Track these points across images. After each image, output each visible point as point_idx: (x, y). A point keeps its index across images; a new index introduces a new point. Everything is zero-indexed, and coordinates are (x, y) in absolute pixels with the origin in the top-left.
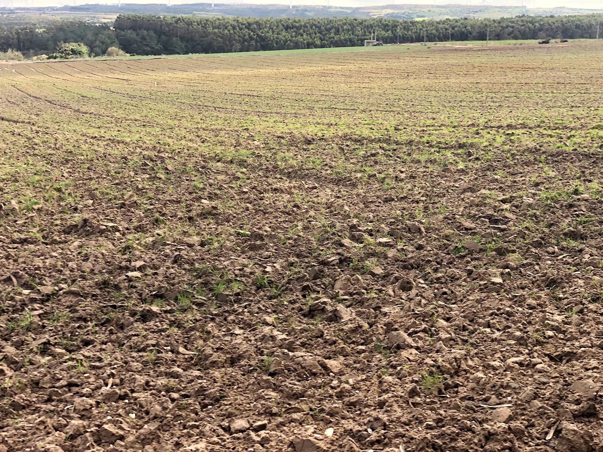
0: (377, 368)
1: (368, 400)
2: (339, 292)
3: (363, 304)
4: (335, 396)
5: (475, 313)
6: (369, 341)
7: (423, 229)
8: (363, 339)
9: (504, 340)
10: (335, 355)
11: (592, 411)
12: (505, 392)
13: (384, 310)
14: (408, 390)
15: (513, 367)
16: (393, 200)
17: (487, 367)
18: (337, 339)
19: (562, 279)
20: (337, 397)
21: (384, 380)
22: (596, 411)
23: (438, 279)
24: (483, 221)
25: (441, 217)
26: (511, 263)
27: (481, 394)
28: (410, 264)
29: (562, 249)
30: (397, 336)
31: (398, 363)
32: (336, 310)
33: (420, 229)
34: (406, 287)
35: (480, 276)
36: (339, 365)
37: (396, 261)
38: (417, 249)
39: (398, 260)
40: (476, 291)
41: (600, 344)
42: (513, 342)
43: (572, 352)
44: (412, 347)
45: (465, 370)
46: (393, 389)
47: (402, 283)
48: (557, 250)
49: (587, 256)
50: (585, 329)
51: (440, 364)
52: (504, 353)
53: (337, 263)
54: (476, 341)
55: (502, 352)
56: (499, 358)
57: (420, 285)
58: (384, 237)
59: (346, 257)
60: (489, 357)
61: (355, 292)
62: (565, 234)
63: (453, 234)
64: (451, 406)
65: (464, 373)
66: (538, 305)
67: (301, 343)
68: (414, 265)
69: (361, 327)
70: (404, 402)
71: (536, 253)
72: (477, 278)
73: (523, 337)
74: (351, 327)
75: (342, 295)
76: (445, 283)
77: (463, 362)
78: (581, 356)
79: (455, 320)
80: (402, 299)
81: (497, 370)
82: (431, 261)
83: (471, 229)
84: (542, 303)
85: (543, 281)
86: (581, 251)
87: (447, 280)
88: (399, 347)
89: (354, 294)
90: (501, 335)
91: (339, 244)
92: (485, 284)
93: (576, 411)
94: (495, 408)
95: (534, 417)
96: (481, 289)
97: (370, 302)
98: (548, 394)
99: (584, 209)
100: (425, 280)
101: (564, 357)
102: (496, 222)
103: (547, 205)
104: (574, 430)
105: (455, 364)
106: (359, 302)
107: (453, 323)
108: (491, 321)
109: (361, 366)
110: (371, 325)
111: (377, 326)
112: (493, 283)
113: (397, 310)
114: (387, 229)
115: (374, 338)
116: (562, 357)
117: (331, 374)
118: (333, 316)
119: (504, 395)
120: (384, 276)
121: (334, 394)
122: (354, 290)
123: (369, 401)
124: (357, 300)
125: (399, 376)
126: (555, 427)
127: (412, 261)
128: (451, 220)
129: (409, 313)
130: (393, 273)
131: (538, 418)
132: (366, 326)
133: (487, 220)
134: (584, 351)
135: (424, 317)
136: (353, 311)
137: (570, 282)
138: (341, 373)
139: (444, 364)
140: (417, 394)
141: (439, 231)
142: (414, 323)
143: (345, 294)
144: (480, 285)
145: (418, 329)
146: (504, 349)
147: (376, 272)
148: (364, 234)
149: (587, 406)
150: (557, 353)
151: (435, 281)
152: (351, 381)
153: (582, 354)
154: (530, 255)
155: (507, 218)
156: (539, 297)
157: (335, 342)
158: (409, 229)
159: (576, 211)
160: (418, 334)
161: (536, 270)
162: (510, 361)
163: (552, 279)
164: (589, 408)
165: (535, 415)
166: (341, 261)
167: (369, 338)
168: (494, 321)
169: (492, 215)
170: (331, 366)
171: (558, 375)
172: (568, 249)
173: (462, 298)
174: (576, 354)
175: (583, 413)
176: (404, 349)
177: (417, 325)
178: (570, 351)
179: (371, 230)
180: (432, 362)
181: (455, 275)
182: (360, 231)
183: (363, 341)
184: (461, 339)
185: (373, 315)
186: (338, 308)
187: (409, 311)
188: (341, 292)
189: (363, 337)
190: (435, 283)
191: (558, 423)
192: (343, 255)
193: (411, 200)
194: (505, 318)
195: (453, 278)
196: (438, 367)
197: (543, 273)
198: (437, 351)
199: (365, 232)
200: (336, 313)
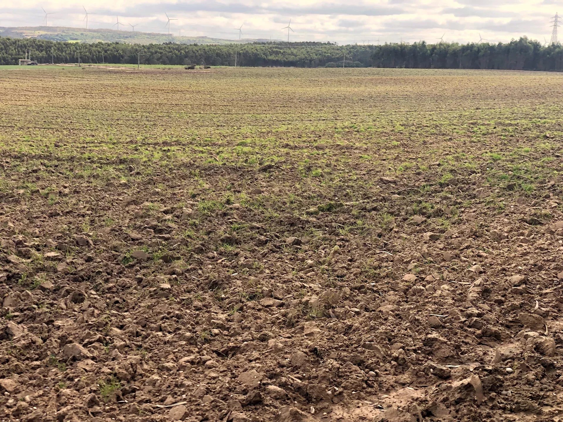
0: (53, 382)
1: (46, 415)
2: (8, 309)
3: (35, 319)
4: (12, 415)
5: (147, 318)
6: (43, 356)
7: (91, 242)
8: (38, 354)
9: (175, 342)
10: (9, 373)
11: (258, 399)
12: (179, 391)
13: (57, 324)
14: (87, 400)
15: (186, 366)
16: (59, 214)
17: (162, 369)
18: (10, 356)
19: (223, 281)
20: (14, 416)
21: (62, 394)
22: (261, 398)
23: (109, 289)
24: (148, 232)
25: (109, 229)
26: (177, 269)
27: (157, 396)
28: (80, 277)
29: (221, 254)
30: (72, 348)
31: (74, 375)
32: (7, 327)
33: (88, 242)
34: (78, 299)
35: (149, 283)
36: (14, 383)
37: (66, 274)
38: (86, 261)
39: (68, 273)
40: (147, 297)
41: (260, 337)
42: (184, 343)
43: (237, 347)
44: (88, 358)
45: (141, 375)
46: (71, 401)
47: (73, 295)
48: (216, 255)
49: (242, 259)
50: (246, 324)
51: (117, 371)
52: (176, 354)
53: (5, 280)
54: (150, 346)
55: (174, 353)
56: (172, 359)
57: (92, 296)
58: (52, 251)
59: (14, 274)
60: (163, 359)
61: (26, 308)
62: (222, 240)
63: (121, 245)
64: (130, 411)
65: (140, 377)
66: (204, 306)
68: (85, 278)
69: (34, 342)
70: (84, 413)
71: (198, 259)
72: (147, 285)
73: (192, 337)
74: (24, 344)
75: (12, 312)
76: (116, 292)
77: (138, 366)
78: (244, 350)
79: (129, 327)
80: (75, 311)
81: (171, 370)
82: (101, 272)
83: (137, 240)
84: (207, 304)
85: (206, 284)
86: (237, 254)
87: (118, 289)
88: (74, 359)
89: (25, 310)
90: (173, 338)
91: (6, 261)
92: (155, 290)
93: (244, 400)
94: (170, 408)
95: (207, 410)
96: (151, 296)
97: (42, 316)
98: (218, 388)
99: (236, 217)
100: (97, 291)
101: (229, 352)
102: (161, 231)
103: (204, 215)
104: (244, 419)
105: (131, 369)
106: (31, 318)
107: (127, 330)
108: (163, 325)
109: (36, 382)
110: (44, 340)
111: (51, 340)
112: (163, 289)
113: (70, 323)
114: (54, 243)
115: (49, 353)
116: (228, 352)
117: (6, 393)
118: (4, 334)
119: (179, 393)
120: (55, 290)
121: (11, 413)
122: (25, 306)
123: (48, 417)
124: (28, 315)
125: (77, 388)
126: (227, 417)
127: (82, 273)
128: (117, 231)
129: (83, 325)
130: (64, 287)
131: (211, 411)
132: (40, 341)
133: (152, 230)
134: (247, 345)
135: (98, 327)
136: (25, 327)
137: (230, 283)
138: (17, 391)
139: (121, 370)
140: (96, 403)
141: (107, 242)
142: (89, 333)
143: (15, 311)
144: (150, 292)
145: (93, 340)
146: (177, 350)
147: (46, 286)
148: (31, 249)
149: (254, 394)
150: (224, 349)
151: (107, 291)
152: (28, 398)
153: (245, 348)
154: (194, 261)
155: (170, 227)
156: (204, 299)
157: (7, 360)
158: (77, 242)
159: (229, 219)
160: (93, 344)
161: (200, 275)
162: (182, 361)
163: (214, 282)
164: (255, 396)
165: (208, 409)
166: (9, 278)
167: (44, 353)
168: (166, 324)
169: (156, 225)
170: (5, 385)
171: (226, 369)
172: (226, 253)
173: (133, 305)
174: (239, 347)
175: (250, 402)
176: (80, 360)
177: (91, 336)
178: (234, 345)
179: (38, 245)
180: (109, 371)
181: (126, 284)
182: (26, 246)
183: (37, 356)
184: (135, 345)
185: (46, 330)
186: (9, 326)
187: (82, 323)
188: (11, 309)
189: (37, 352)
190: (107, 293)
191: (229, 414)
192: (10, 272)
193: (76, 214)
194: (175, 320)
195: (124, 286)
196: (115, 375)
197: (205, 277)
198: (113, 359)
199: (31, 247)
200: (7, 331)
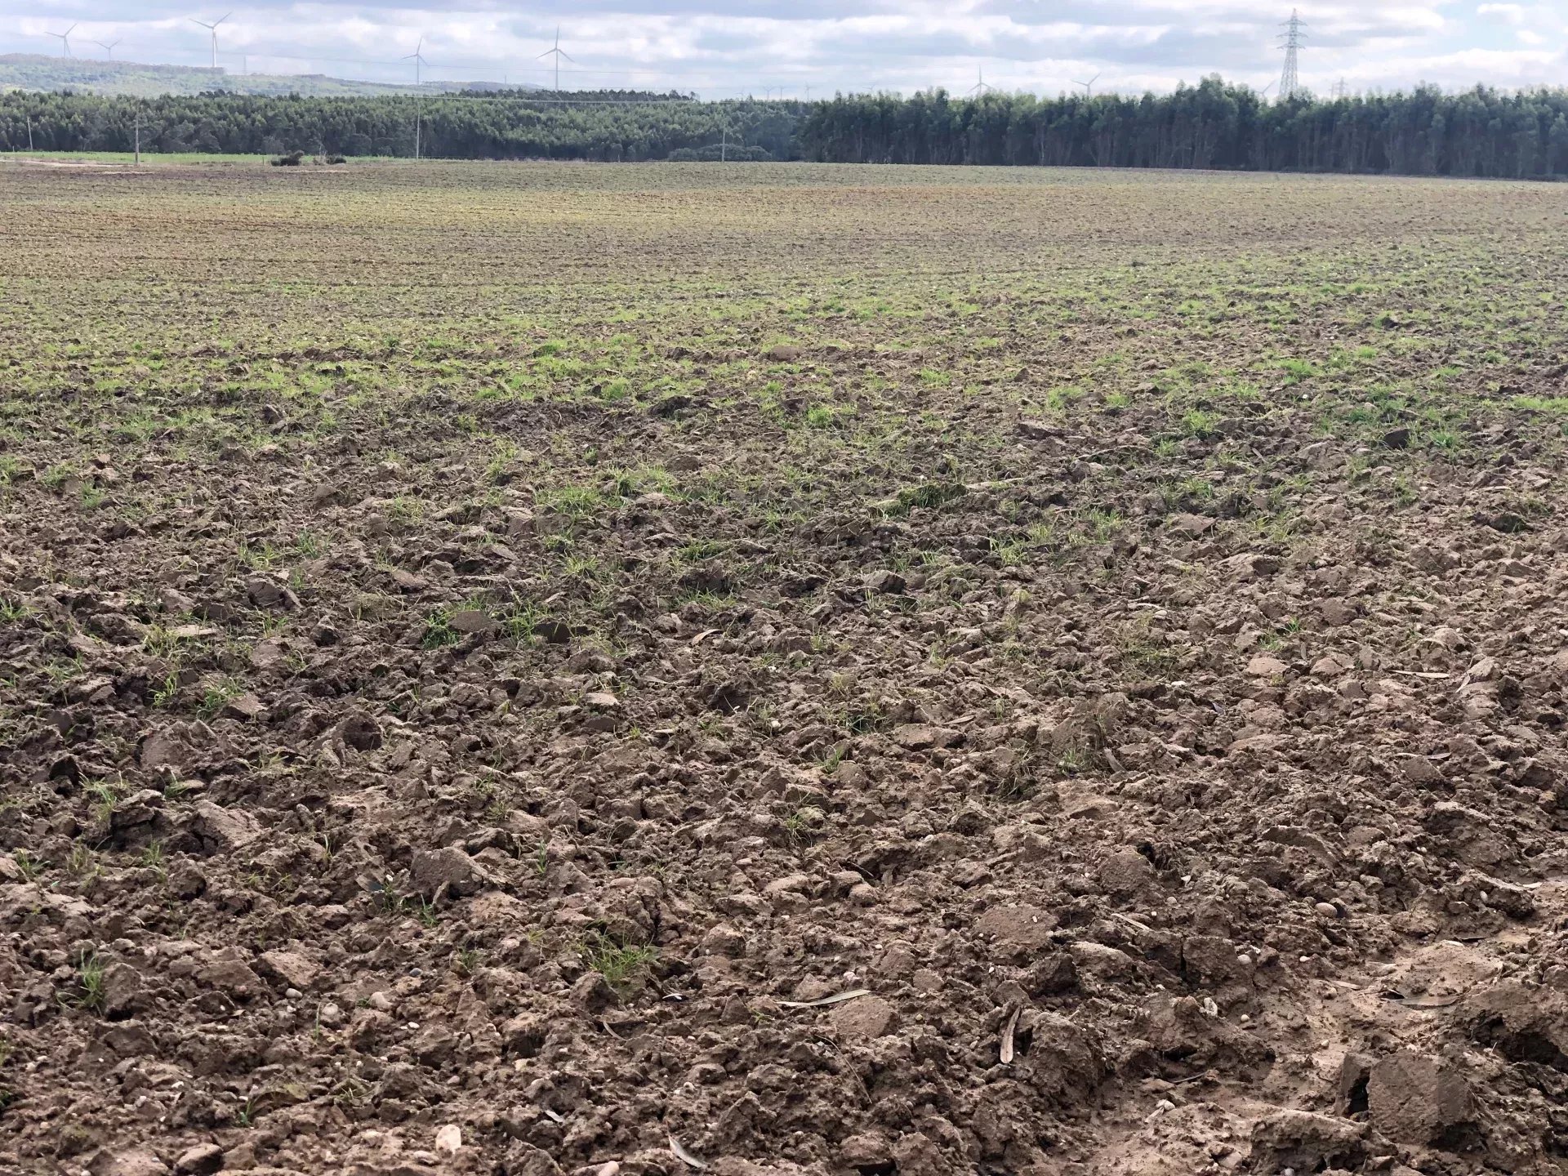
0: (429, 954)
1: (472, 1040)
2: (167, 771)
3: (258, 794)
4: (352, 1046)
5: (593, 785)
6: (343, 891)
7: (293, 597)
8: (327, 886)
9: (731, 839)
10: (270, 938)
11: (1068, 977)
12: (827, 963)
13: (341, 803)
14: (583, 993)
15: (793, 903)
16: (133, 532)
17: (729, 910)
18: (256, 894)
19: (749, 685)
20: (358, 1049)
21: (490, 980)
22: (1074, 974)
23: (437, 711)
24: (438, 569)
25: (321, 563)
26: (601, 658)
27: (761, 979)
28: (329, 682)
29: (692, 618)
30: (443, 861)
31: (486, 932)
32: (198, 817)
33: (283, 595)
34: (363, 737)
35: (539, 695)
36: (305, 964)
37: (285, 678)
38: (319, 644)
39: (290, 675)
40: (555, 732)
41: (958, 823)
42: (760, 841)
43: (902, 851)
44: (493, 887)
45: (675, 927)
46: (524, 1001)
47: (347, 729)
48: (679, 622)
49: (768, 629)
50: (892, 792)
51: (605, 919)
52: (750, 870)
53: (111, 696)
54: (655, 852)
55: (743, 867)
56: (746, 883)
57: (396, 731)
58: (186, 622)
59: (133, 677)
60: (717, 885)
61: (218, 765)
62: (684, 582)
63: (380, 603)
64: (726, 1016)
65: (674, 933)
66: (734, 750)
67: (146, 919)
68: (343, 685)
69: (306, 853)
70: (590, 1027)
71: (644, 631)
72: (533, 703)
73: (776, 826)
74: (280, 858)
75: (180, 780)
76: (458, 720)
77: (663, 905)
78: (929, 857)
79: (556, 807)
80: (373, 770)
81: (755, 914)
82: (387, 670)
83: (416, 590)
84: (742, 744)
85: (698, 696)
86: (745, 618)
87: (460, 713)
88: (454, 893)
89: (217, 773)
90: (719, 829)
91: (64, 651)
92: (575, 712)
93: (1030, 981)
94: (833, 1005)
95: (942, 1010)
96: (566, 728)
97: (279, 788)
98: (933, 951)
99: (668, 527)
100: (403, 718)
101: (882, 866)
102: (472, 567)
103: (576, 522)
104: (1066, 1028)
105: (644, 912)
106: (246, 792)
107: (552, 817)
108: (649, 800)
109: (378, 957)
110: (335, 846)
111: (354, 845)
112: (597, 708)
113: (379, 801)
114: (186, 602)
115: (361, 880)
116: (877, 865)
117: (292, 992)
118: (191, 837)
119: (828, 970)
120: (271, 720)
121: (347, 1043)
122: (215, 760)
123: (477, 1043)
124: (237, 786)
125: (522, 964)
126: (1012, 1027)
127: (334, 673)
128: (348, 570)
129: (422, 803)
130: (299, 709)
131: (954, 1013)
132: (320, 852)
133: (450, 566)
134: (935, 844)
135: (469, 808)
136: (250, 815)
137: (771, 691)
138: (320, 987)
139: (615, 916)
140: (608, 1001)
141: (338, 597)
142: (459, 824)
143: (187, 776)
144: (561, 717)
145: (479, 841)
146: (748, 860)
147: (245, 709)
148: (125, 618)
149: (1054, 965)
150: (866, 858)
151: (431, 717)
152: (380, 997)
153: (932, 852)
154: (633, 637)
155: (498, 556)
156: (729, 732)
157: (249, 906)
158: (252, 598)
159: (652, 533)
160: (482, 854)
161: (668, 672)
162: (778, 886)
163: (725, 688)
164: (1059, 970)
165: (944, 1005)
166: (120, 690)
167: (344, 883)
168: (659, 799)
169: (459, 551)
170: (286, 968)
171: (919, 906)
172: (705, 617)
173: (530, 752)
174: (908, 853)
175: (1046, 986)
176: (471, 895)
177: (465, 831)
178: (895, 847)
179: (141, 606)
180: (582, 917)
181: (479, 699)
182: (108, 610)
183: (327, 892)
184: (603, 854)
185: (311, 822)
186: (204, 812)
187: (420, 797)
188: (175, 770)
189: (323, 881)
190: (433, 722)
191: (1016, 1015)
192: (119, 673)
193: (186, 531)
194: (677, 789)
195: (473, 705)
196: (602, 927)
197: (689, 676)
198: (569, 890)
199: (125, 611)
200: (198, 827)
